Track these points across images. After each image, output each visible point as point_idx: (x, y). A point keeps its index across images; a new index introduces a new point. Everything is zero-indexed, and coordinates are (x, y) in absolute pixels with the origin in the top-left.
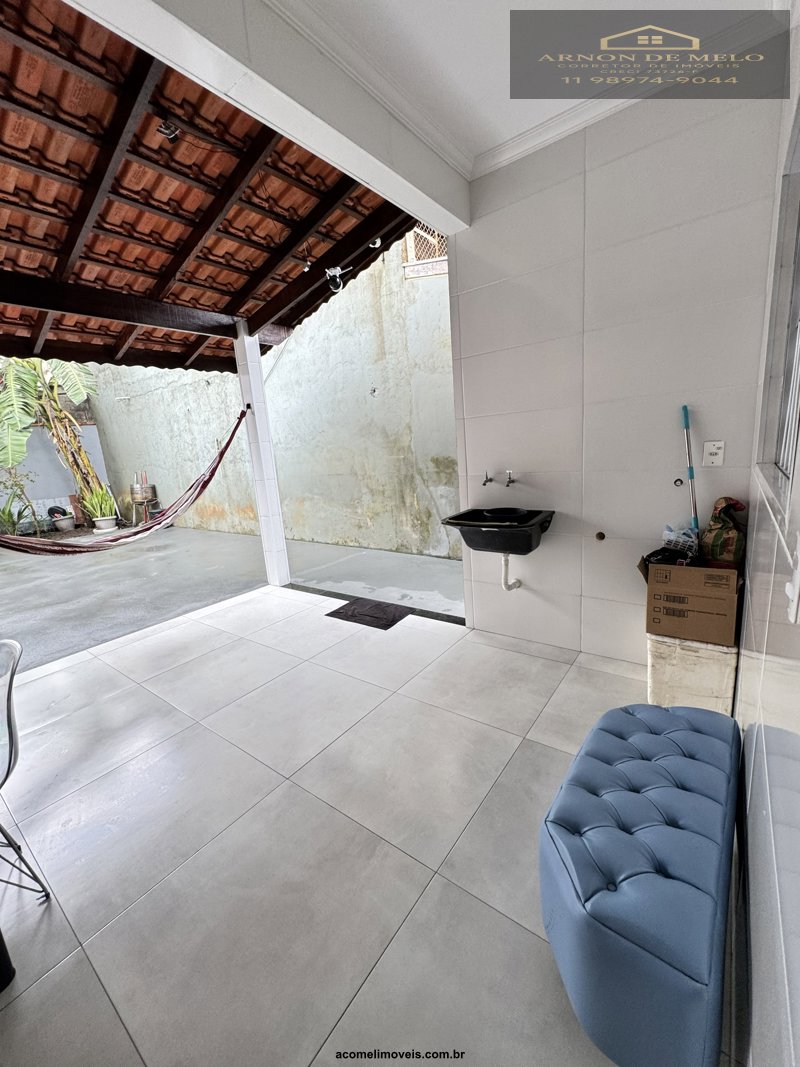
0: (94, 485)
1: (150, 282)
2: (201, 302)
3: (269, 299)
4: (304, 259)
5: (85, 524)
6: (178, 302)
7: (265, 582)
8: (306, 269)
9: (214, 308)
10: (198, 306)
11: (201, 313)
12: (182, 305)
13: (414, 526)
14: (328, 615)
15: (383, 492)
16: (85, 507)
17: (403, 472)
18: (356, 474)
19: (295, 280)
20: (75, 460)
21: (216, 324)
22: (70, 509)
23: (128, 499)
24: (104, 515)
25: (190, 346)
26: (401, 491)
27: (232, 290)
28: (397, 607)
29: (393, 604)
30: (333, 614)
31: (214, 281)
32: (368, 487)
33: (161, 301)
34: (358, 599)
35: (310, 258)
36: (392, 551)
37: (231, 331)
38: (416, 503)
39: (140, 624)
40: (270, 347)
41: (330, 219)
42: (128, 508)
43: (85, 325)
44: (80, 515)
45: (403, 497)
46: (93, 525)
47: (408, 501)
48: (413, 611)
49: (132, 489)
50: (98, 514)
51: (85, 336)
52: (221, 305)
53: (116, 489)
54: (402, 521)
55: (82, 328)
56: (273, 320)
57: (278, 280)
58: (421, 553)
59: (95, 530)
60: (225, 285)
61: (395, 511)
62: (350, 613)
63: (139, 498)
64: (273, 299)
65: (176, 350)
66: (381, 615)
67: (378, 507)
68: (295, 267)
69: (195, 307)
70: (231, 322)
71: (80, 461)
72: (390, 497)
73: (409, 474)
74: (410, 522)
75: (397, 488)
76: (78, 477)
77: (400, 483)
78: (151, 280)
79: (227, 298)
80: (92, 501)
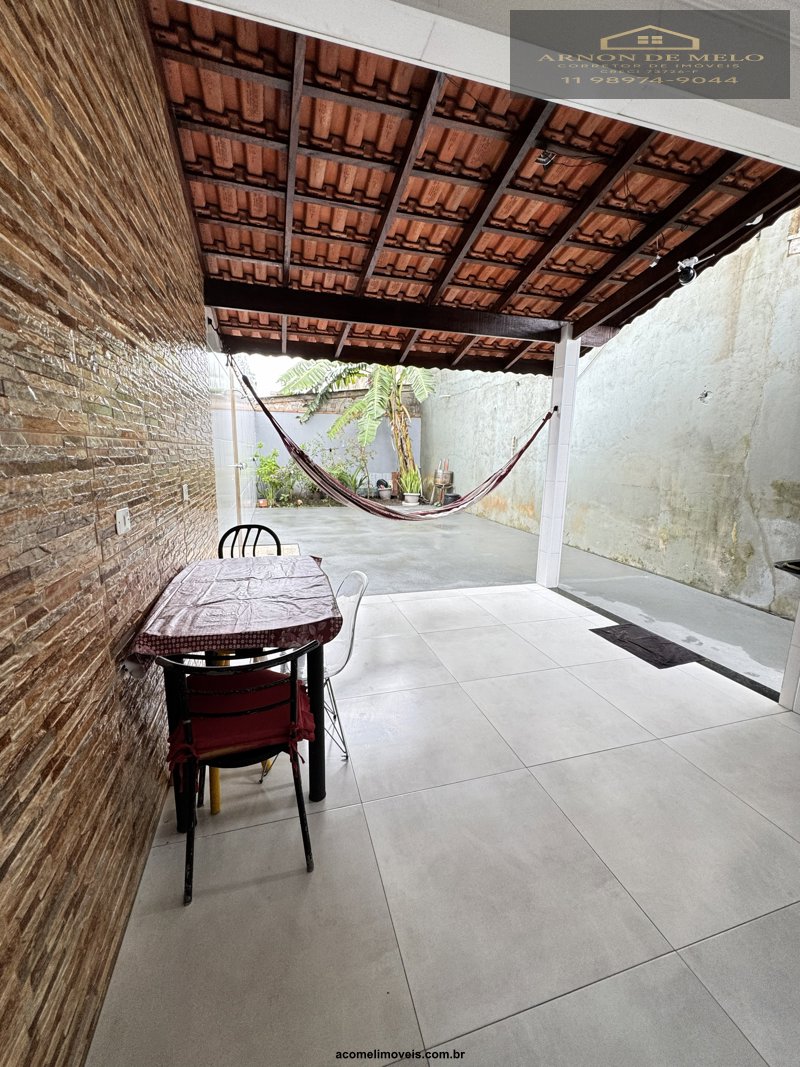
0: (410, 466)
1: (495, 296)
2: (533, 310)
3: (603, 300)
4: (653, 253)
5: (399, 496)
6: (513, 312)
7: (533, 580)
8: (654, 264)
9: (545, 315)
10: (530, 314)
11: (531, 320)
12: (516, 315)
13: (723, 561)
14: (593, 630)
15: (689, 514)
16: (401, 483)
17: (724, 494)
18: (657, 488)
19: (637, 277)
20: (402, 445)
21: (542, 329)
22: (390, 483)
23: (431, 481)
24: (412, 492)
25: (513, 351)
26: (715, 517)
27: (566, 295)
28: (679, 648)
29: (674, 644)
30: (598, 631)
31: (551, 289)
32: (669, 504)
33: (500, 313)
34: (631, 625)
35: (661, 251)
36: (683, 583)
37: (555, 336)
38: (733, 533)
39: (426, 586)
40: (590, 349)
41: (697, 204)
42: (429, 489)
43: (437, 337)
44: (396, 489)
45: (716, 524)
46: (403, 498)
47: (722, 529)
48: (700, 660)
49: (436, 473)
50: (408, 490)
51: (435, 347)
52: (551, 311)
53: (424, 472)
54: (707, 552)
55: (435, 341)
56: (600, 322)
57: (617, 279)
58: (726, 596)
59: (403, 503)
60: (560, 291)
61: (700, 539)
62: (618, 637)
63: (439, 481)
64: (606, 300)
65: (500, 355)
66: (656, 651)
67: (678, 530)
68: (639, 264)
69: (527, 316)
70: (557, 326)
71: (404, 446)
72: (697, 521)
73: (733, 497)
74: (719, 556)
75: (711, 512)
76: (401, 458)
77: (717, 507)
78: (495, 295)
79: (559, 304)
80: (406, 479)
